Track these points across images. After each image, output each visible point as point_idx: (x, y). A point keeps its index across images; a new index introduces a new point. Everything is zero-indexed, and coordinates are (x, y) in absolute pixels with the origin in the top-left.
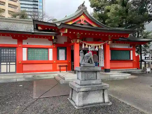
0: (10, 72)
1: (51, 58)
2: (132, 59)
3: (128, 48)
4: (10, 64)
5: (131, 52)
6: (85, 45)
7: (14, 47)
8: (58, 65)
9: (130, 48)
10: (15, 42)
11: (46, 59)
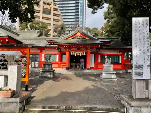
0: (36, 68)
1: (57, 60)
2: (120, 62)
3: (117, 53)
4: (36, 63)
5: (120, 57)
6: (72, 52)
7: (38, 54)
8: (61, 64)
9: (118, 53)
10: (38, 51)
11: (55, 61)
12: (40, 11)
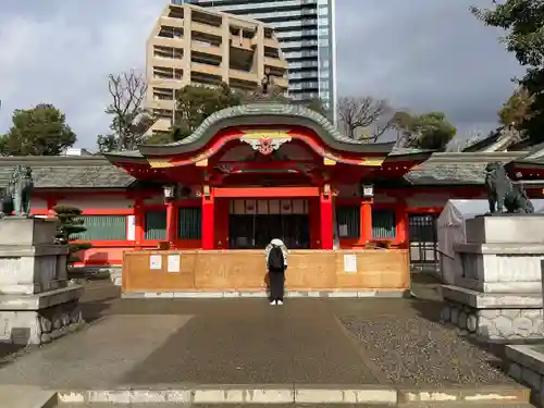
12: (220, 58)
